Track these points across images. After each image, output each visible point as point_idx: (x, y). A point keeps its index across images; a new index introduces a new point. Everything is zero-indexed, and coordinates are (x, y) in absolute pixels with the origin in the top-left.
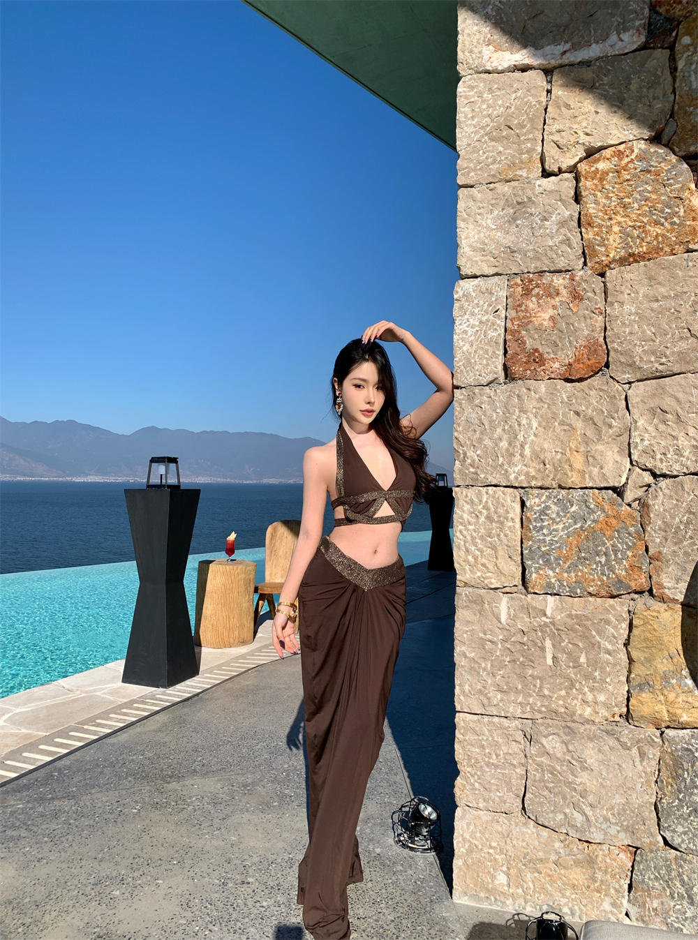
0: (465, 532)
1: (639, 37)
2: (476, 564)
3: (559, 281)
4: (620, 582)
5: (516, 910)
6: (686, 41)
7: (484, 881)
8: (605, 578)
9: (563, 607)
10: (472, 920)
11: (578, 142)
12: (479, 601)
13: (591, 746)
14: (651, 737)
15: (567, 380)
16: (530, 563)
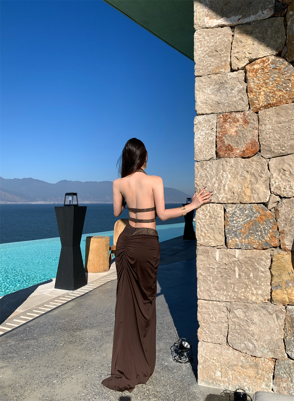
0: (200, 223)
1: (271, 12)
2: (205, 236)
3: (239, 116)
4: (267, 243)
5: (225, 388)
6: (291, 13)
7: (211, 375)
8: (260, 241)
9: (243, 254)
10: (206, 393)
11: (246, 57)
12: (207, 252)
13: (256, 313)
14: (281, 309)
15: (243, 158)
16: (228, 235)
